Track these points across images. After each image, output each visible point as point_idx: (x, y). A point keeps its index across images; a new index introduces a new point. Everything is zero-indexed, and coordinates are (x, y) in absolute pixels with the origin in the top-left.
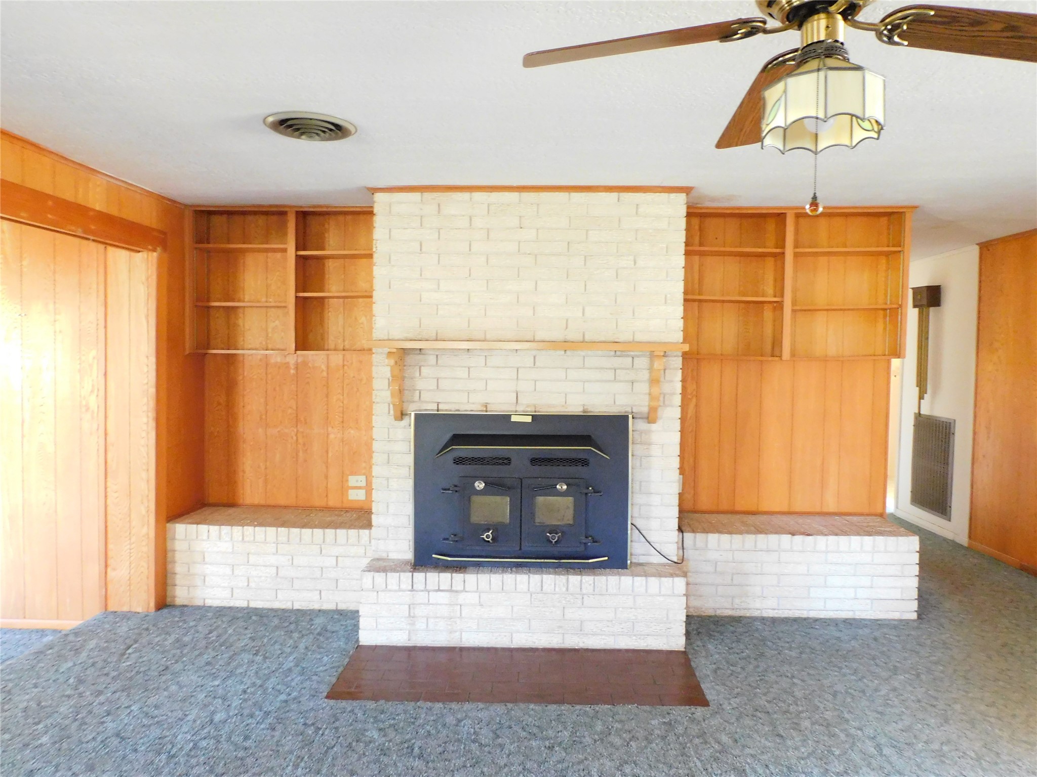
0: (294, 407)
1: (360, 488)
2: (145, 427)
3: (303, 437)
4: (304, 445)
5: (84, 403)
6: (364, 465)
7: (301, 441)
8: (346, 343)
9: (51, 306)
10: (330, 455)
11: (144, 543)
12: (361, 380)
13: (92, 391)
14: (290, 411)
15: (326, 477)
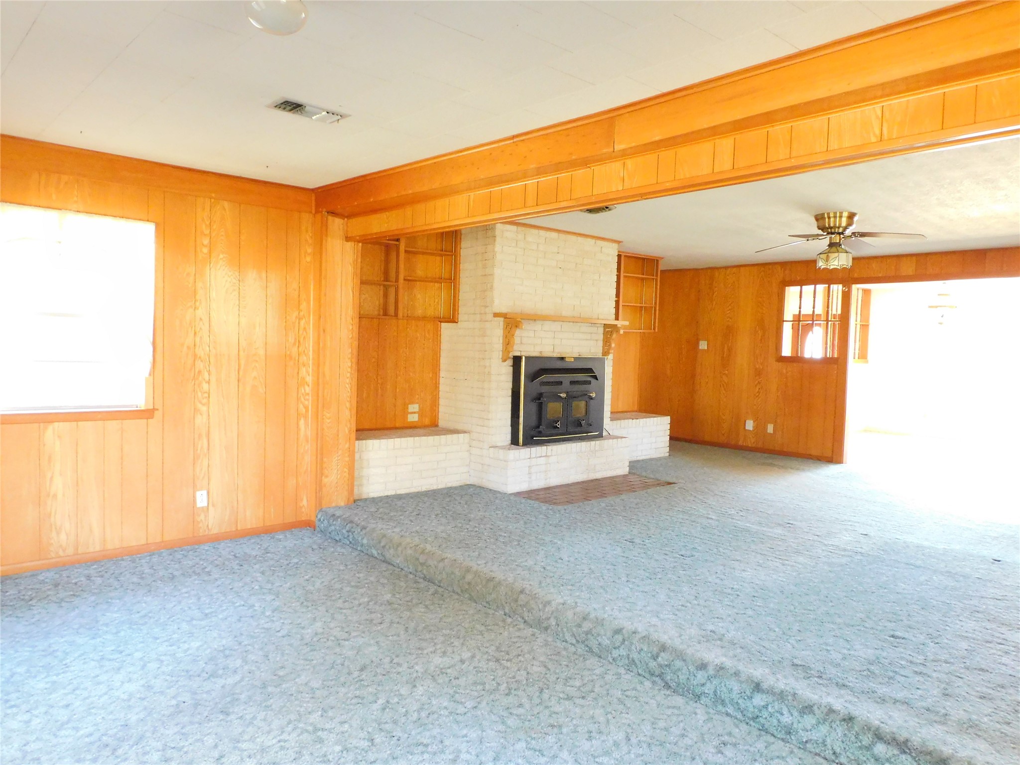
0: (377, 357)
1: (415, 413)
2: (349, 370)
3: (381, 378)
4: (382, 384)
5: (288, 353)
6: (417, 396)
7: (380, 381)
8: (409, 312)
9: (264, 275)
10: (398, 390)
11: (347, 455)
12: (417, 338)
13: (294, 344)
14: (374, 360)
15: (395, 406)
